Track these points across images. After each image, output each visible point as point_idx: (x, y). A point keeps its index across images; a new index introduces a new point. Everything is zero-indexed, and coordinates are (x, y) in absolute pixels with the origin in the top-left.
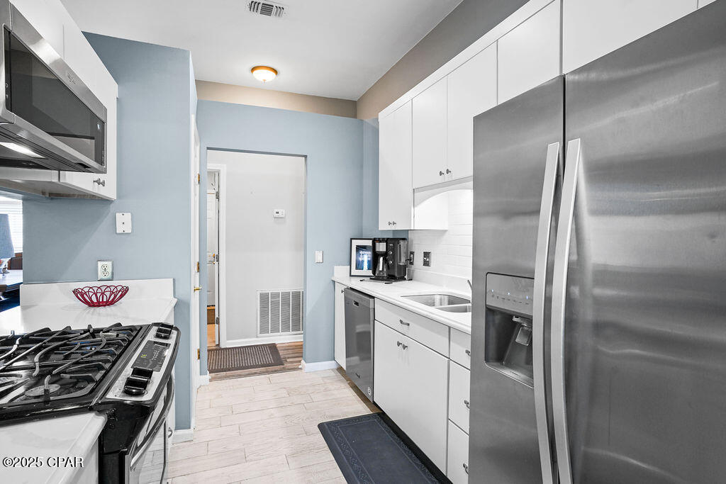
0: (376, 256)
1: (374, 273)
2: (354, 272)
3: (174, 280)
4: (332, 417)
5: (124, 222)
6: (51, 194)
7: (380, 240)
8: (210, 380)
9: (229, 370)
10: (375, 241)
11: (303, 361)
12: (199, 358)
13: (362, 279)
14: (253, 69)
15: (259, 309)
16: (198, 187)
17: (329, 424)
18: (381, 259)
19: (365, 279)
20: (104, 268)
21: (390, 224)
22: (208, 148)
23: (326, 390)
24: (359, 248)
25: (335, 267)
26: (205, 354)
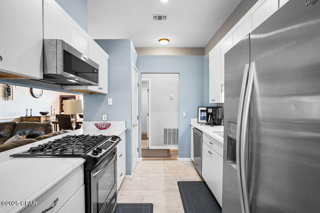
0: (208, 114)
1: (207, 122)
2: (200, 121)
3: (126, 122)
4: (184, 180)
5: (110, 101)
6: (90, 93)
7: (210, 108)
8: (142, 160)
9: (150, 157)
10: (207, 108)
11: (178, 157)
12: (138, 151)
13: (201, 124)
14: (160, 40)
15: (163, 135)
16: (138, 88)
17: (181, 182)
18: (210, 116)
19: (203, 124)
20: (105, 117)
21: (212, 100)
22: (142, 73)
23: (185, 169)
24: (202, 111)
25: (191, 119)
26: (140, 151)
